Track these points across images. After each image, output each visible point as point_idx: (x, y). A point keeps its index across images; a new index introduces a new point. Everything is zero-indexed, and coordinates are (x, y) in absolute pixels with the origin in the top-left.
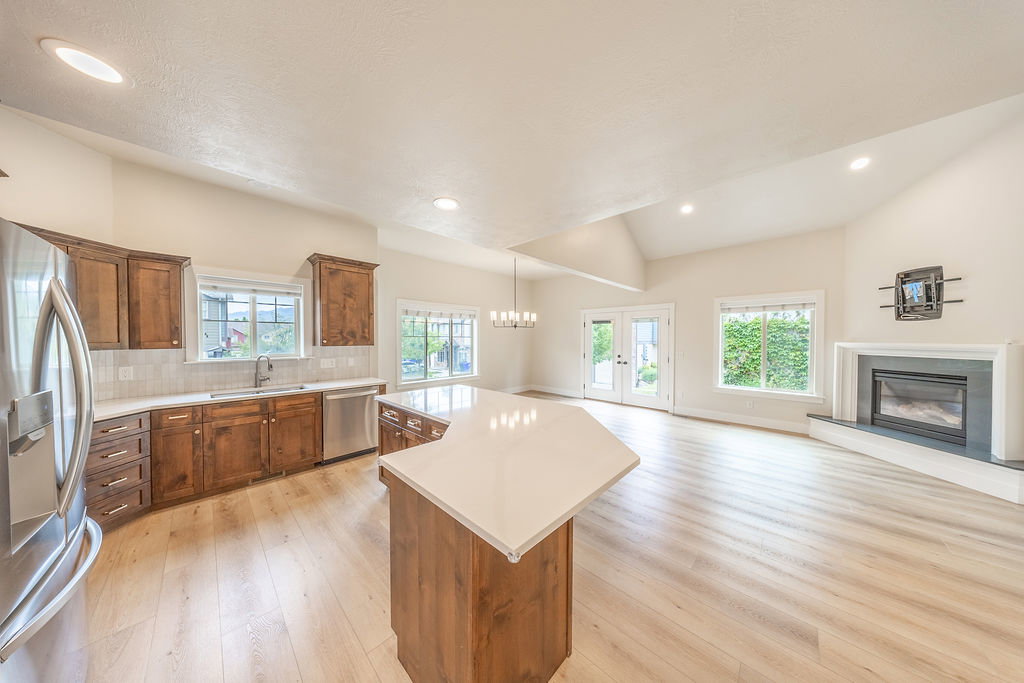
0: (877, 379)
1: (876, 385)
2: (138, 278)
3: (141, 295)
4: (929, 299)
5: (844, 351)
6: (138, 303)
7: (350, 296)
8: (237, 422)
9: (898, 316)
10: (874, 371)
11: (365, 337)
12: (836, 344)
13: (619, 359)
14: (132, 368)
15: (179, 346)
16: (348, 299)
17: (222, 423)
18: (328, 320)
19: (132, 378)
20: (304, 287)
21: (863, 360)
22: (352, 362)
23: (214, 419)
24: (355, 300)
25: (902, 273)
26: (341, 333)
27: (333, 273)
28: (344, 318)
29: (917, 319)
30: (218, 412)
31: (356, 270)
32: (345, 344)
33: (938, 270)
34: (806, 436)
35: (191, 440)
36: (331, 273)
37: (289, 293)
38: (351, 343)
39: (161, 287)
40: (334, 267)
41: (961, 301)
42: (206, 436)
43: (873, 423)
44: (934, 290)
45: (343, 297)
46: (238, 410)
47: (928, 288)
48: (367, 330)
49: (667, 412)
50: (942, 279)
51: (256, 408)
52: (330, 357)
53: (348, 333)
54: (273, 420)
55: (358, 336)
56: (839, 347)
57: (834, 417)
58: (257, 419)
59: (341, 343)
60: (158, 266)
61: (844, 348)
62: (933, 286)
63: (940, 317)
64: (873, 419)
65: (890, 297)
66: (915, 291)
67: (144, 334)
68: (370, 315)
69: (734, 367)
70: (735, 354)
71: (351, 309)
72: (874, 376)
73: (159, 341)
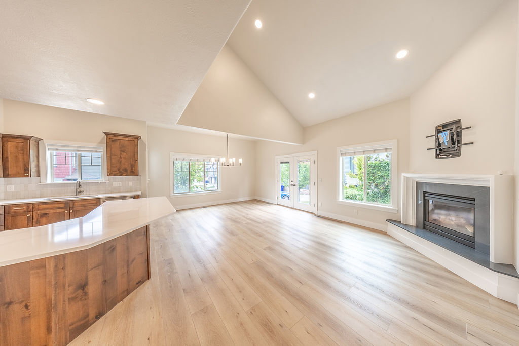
0: (427, 198)
1: (425, 202)
2: (7, 146)
3: (9, 154)
4: (453, 143)
5: (407, 179)
6: (7, 157)
7: (124, 152)
8: (52, 211)
9: (437, 156)
10: (425, 193)
11: (133, 172)
12: (403, 174)
13: (292, 183)
14: (13, 186)
15: (28, 176)
16: (122, 153)
17: (43, 212)
18: (111, 164)
19: (13, 190)
20: (103, 148)
21: (419, 185)
22: (131, 184)
23: (39, 209)
24: (126, 154)
25: (439, 126)
26: (119, 170)
27: (114, 141)
28: (120, 162)
29: (448, 157)
30: (41, 207)
31: (127, 139)
32: (121, 175)
33: (458, 122)
34: (385, 233)
35: (26, 219)
36: (112, 141)
37: (96, 151)
38: (124, 174)
39: (19, 149)
40: (114, 138)
41: (472, 143)
42: (34, 217)
43: (424, 228)
44: (455, 137)
45: (119, 152)
46: (53, 205)
47: (452, 134)
48: (133, 168)
49: (314, 213)
50: (461, 128)
51: (62, 205)
52: (118, 182)
53: (123, 170)
54: (71, 211)
55: (129, 171)
56: (404, 177)
57: (402, 223)
58: (63, 210)
59: (119, 174)
60: (18, 140)
61: (407, 178)
62: (455, 133)
63: (460, 156)
64: (424, 225)
65: (432, 143)
66: (445, 137)
67: (10, 172)
68: (136, 160)
69: (382, 188)
70: (382, 181)
71: (124, 158)
72: (424, 196)
73: (19, 174)
